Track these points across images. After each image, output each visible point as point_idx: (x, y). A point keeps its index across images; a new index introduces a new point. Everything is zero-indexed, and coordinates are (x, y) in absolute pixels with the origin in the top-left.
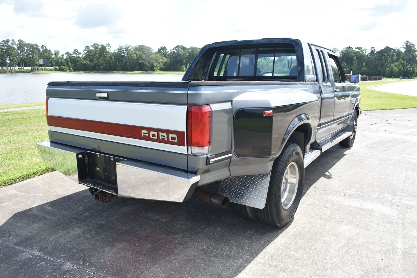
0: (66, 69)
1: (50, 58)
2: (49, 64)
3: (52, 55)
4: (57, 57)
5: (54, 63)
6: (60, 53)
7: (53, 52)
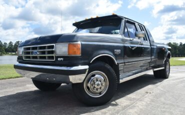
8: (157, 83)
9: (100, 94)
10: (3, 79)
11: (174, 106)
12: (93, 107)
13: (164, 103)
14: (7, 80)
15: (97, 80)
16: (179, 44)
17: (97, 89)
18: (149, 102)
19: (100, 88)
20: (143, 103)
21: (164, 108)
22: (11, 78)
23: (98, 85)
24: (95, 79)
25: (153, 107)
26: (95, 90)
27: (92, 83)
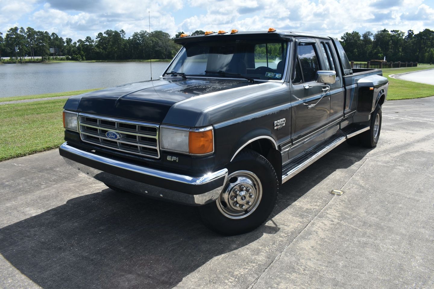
0: (78, 58)
1: (61, 47)
4: (69, 45)
5: (66, 52)
6: (72, 40)
7: (65, 40)
8: (352, 163)
9: (246, 211)
10: (18, 156)
11: (382, 228)
12: (234, 238)
13: (365, 223)
14: (28, 157)
15: (241, 190)
16: (406, 34)
17: (241, 206)
18: (336, 221)
19: (248, 203)
20: (326, 222)
21: (364, 235)
22: (35, 152)
23: (243, 198)
24: (237, 187)
25: (343, 232)
26: (238, 208)
27: (232, 193)
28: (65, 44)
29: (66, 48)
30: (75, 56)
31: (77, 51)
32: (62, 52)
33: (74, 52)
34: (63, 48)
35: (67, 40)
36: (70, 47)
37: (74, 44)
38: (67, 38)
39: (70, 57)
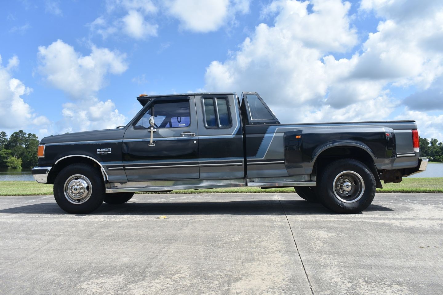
0: (441, 159)
1: (425, 148)
2: (425, 154)
3: (428, 144)
4: (433, 146)
5: (430, 153)
6: (438, 141)
7: (429, 140)
17: (74, 194)
23: (75, 190)
28: (430, 145)
29: (430, 149)
30: (438, 156)
31: (440, 152)
32: (425, 153)
33: (437, 153)
34: (426, 150)
35: (431, 141)
36: (434, 148)
37: (439, 144)
38: (432, 139)
39: (432, 158)
